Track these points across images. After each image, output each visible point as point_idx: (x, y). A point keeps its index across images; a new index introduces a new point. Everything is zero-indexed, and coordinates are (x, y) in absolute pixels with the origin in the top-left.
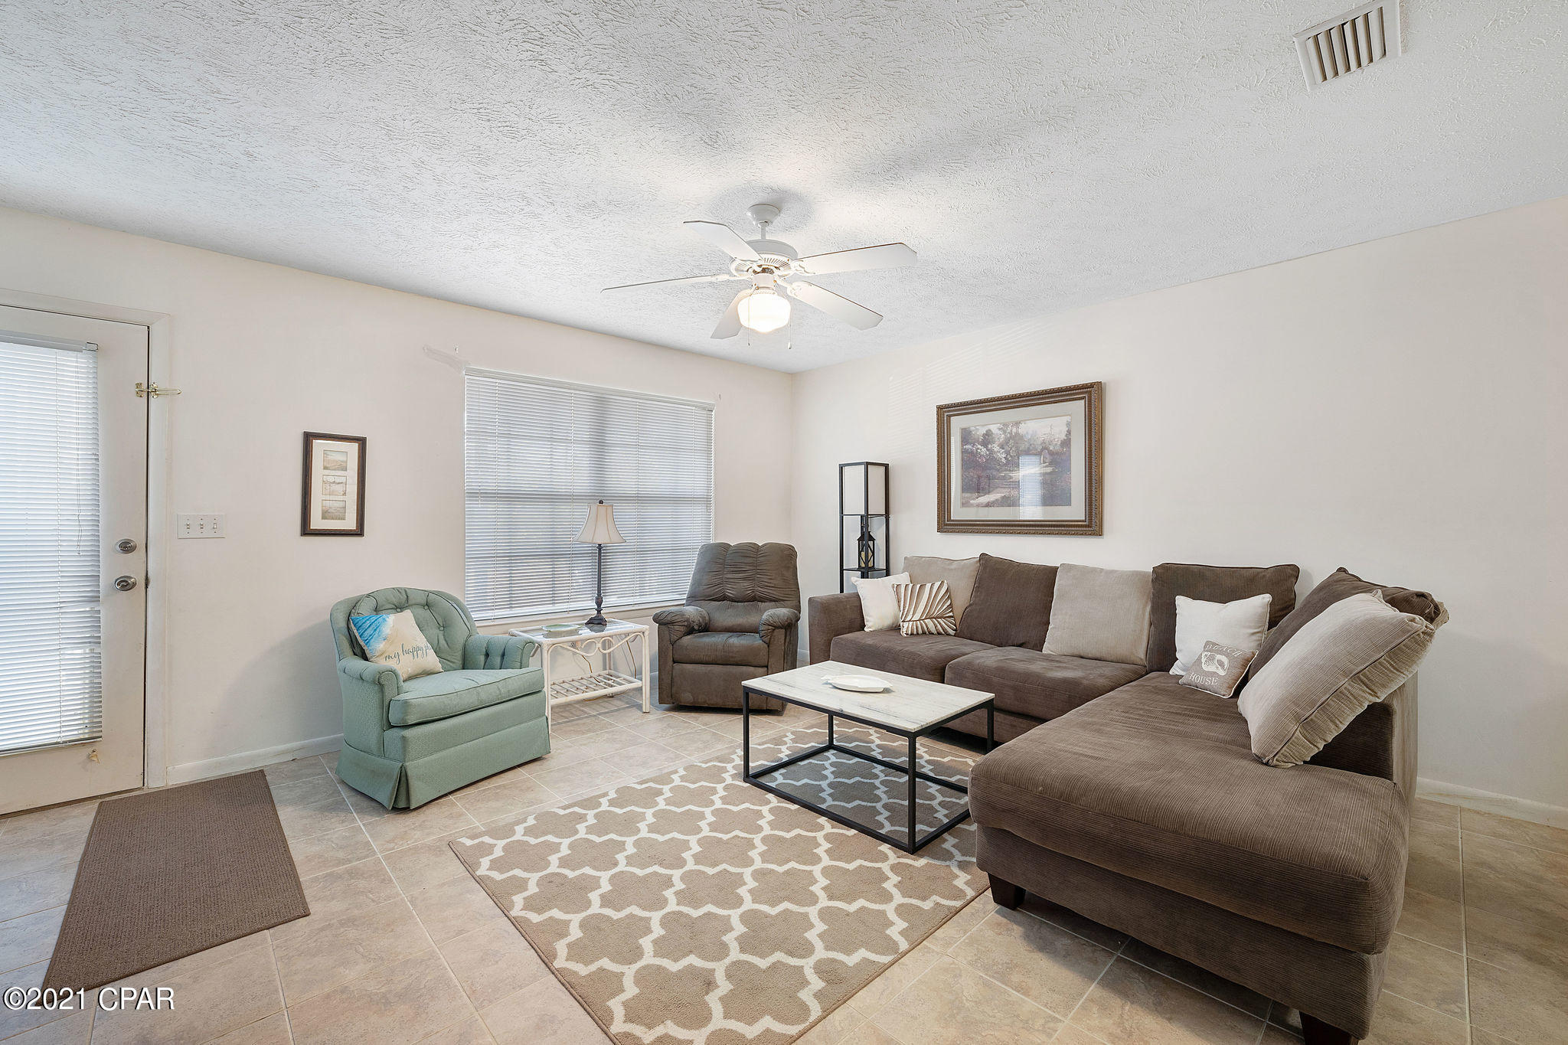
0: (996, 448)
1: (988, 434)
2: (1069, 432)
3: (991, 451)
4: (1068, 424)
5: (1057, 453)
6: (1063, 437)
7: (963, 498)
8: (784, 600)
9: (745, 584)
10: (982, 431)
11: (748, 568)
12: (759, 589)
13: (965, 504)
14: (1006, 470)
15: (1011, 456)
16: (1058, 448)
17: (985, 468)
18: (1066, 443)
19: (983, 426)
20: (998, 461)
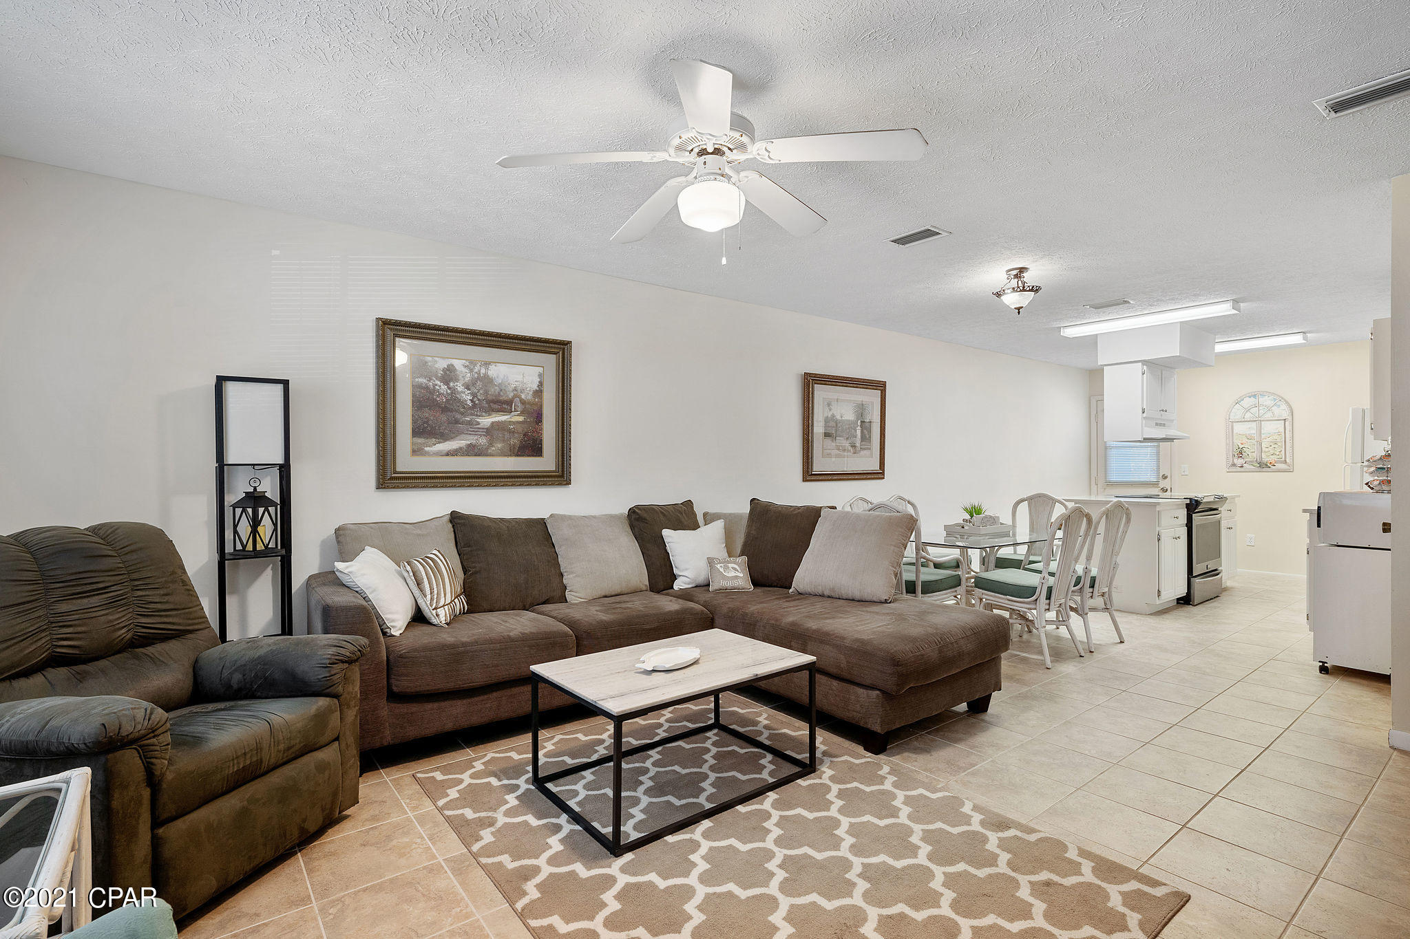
0: (460, 388)
1: (450, 369)
2: (541, 384)
3: (453, 390)
4: (540, 375)
5: (529, 403)
6: (535, 387)
7: (413, 444)
8: (191, 632)
9: (111, 618)
10: (442, 364)
11: (109, 581)
12: (144, 620)
13: (416, 452)
14: (472, 415)
15: (479, 400)
16: (530, 397)
17: (445, 409)
18: (539, 393)
19: (443, 358)
20: (463, 403)
